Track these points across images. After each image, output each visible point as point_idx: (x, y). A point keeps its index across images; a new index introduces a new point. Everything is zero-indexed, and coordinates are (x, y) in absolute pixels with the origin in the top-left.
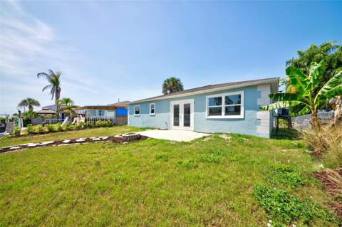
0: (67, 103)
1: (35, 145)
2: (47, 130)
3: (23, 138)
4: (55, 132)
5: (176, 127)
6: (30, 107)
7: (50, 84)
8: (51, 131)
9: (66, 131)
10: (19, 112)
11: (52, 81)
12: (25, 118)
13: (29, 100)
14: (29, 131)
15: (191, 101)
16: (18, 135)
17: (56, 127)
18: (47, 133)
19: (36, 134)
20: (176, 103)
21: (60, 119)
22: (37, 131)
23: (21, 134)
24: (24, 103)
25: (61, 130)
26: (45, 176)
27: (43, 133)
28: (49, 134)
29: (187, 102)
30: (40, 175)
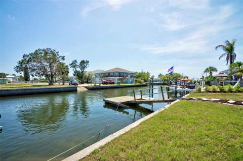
0: (239, 66)
1: (206, 99)
2: (218, 90)
3: (202, 94)
4: (225, 92)
6: (211, 73)
7: (225, 52)
8: (222, 91)
9: (235, 92)
10: (203, 76)
11: (227, 50)
12: (207, 80)
13: (210, 68)
14: (206, 89)
16: (199, 91)
17: (226, 88)
18: (219, 92)
19: (210, 92)
21: (233, 81)
22: (211, 90)
23: (202, 91)
24: (207, 70)
25: (231, 91)
26: (203, 122)
27: (215, 92)
28: (220, 94)
30: (200, 120)
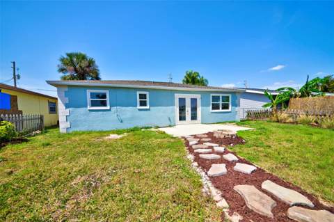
5: (182, 122)
15: (198, 97)
20: (182, 96)
29: (194, 96)
